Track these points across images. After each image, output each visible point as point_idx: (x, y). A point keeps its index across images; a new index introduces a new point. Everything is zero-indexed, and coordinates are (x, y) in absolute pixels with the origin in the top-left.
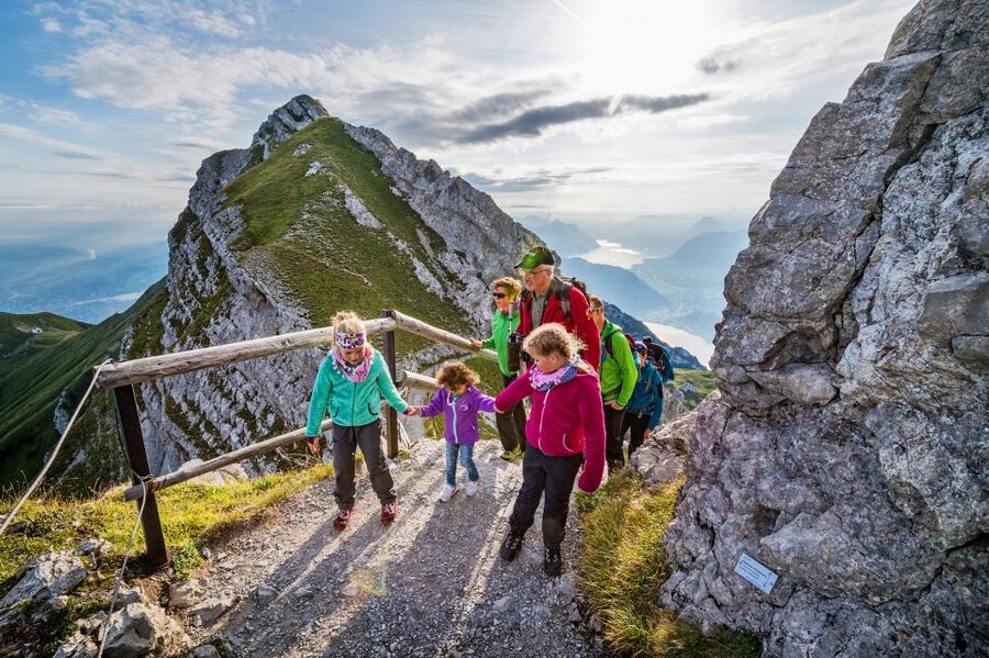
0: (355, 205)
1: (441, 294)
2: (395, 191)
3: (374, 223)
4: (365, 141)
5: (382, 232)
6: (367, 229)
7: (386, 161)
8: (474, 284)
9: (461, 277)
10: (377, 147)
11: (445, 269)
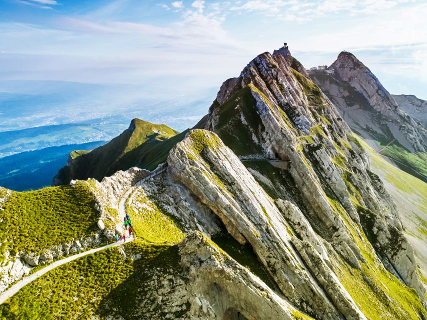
0: (243, 118)
1: (257, 144)
2: (258, 112)
3: (246, 123)
4: (255, 96)
5: (247, 126)
6: (244, 125)
7: (258, 103)
8: (268, 142)
9: (265, 139)
10: (257, 99)
11: (262, 137)
